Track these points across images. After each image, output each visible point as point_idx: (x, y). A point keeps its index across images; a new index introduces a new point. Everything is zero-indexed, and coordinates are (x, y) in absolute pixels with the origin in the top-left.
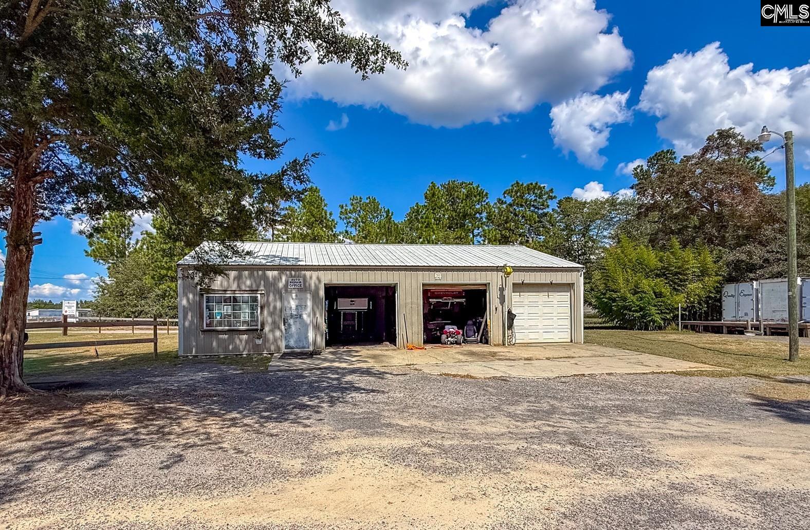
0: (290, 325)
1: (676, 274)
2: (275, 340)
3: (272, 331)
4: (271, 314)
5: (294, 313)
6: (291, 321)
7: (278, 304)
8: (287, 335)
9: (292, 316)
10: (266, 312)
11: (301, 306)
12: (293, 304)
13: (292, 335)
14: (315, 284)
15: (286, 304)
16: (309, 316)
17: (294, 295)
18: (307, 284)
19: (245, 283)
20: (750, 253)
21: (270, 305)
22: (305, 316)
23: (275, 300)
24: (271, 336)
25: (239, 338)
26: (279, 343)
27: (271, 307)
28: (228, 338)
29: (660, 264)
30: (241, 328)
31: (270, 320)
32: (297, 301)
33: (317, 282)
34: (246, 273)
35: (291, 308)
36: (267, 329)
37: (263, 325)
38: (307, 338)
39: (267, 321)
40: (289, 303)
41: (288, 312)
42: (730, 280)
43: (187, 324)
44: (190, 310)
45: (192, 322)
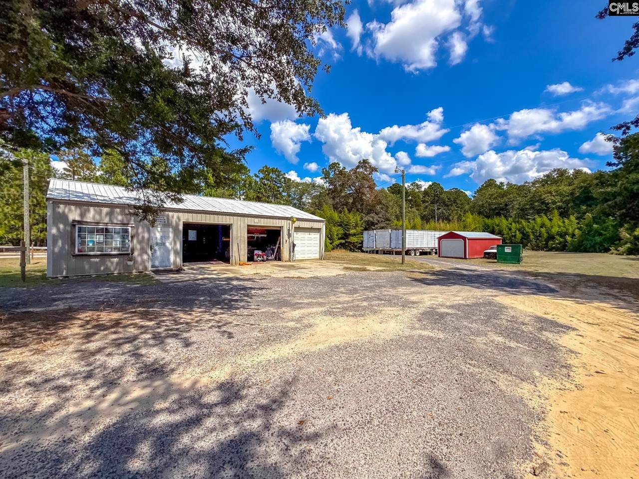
0: (155, 251)
1: (346, 225)
2: (143, 262)
3: (141, 255)
4: (140, 242)
5: (159, 241)
6: (156, 248)
7: (146, 235)
8: (153, 258)
9: (157, 244)
10: (135, 241)
11: (165, 237)
12: (158, 235)
13: (157, 258)
14: (176, 221)
15: (152, 235)
16: (171, 244)
17: (159, 229)
18: (170, 222)
19: (117, 219)
20: (373, 217)
21: (139, 235)
22: (167, 244)
23: (144, 232)
24: (139, 259)
25: (110, 261)
26: (147, 264)
27: (140, 237)
28: (100, 261)
29: (340, 220)
30: (113, 253)
31: (138, 247)
32: (161, 234)
33: (177, 220)
34: (118, 210)
35: (156, 238)
36: (136, 253)
37: (133, 250)
38: (169, 259)
39: (136, 248)
40: (155, 234)
41: (154, 241)
42: (366, 229)
43: (56, 250)
44: (60, 238)
45: (62, 249)
